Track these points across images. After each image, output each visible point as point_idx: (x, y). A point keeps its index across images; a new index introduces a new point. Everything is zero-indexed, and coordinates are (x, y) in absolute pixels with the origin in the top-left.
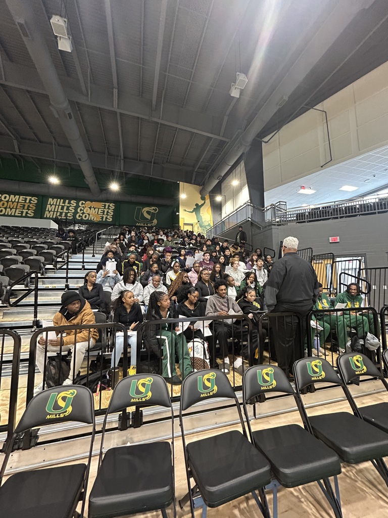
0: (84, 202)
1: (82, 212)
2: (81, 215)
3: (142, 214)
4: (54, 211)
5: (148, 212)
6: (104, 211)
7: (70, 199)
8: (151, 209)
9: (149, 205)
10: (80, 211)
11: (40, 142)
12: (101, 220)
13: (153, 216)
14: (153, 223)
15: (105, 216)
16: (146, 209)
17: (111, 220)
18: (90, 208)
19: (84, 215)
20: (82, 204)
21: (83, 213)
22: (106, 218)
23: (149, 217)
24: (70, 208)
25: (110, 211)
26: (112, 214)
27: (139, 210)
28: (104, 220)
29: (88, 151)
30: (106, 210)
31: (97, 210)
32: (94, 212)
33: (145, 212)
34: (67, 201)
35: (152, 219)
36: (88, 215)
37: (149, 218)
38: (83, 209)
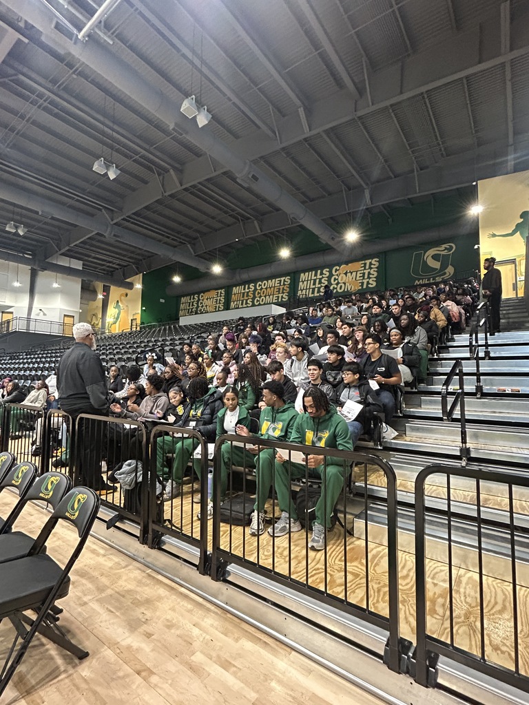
0: (338, 268)
1: (336, 281)
2: (336, 286)
3: (425, 263)
4: (307, 289)
5: (435, 257)
6: (364, 274)
7: (322, 268)
8: (441, 250)
9: (437, 243)
10: (334, 281)
11: (229, 226)
12: (360, 288)
13: (445, 261)
14: (445, 273)
15: (365, 281)
16: (432, 252)
17: (375, 284)
18: (346, 274)
19: (339, 286)
20: (336, 270)
21: (337, 284)
22: (368, 283)
23: (436, 265)
24: (323, 281)
25: (372, 272)
26: (376, 274)
27: (419, 257)
28: (365, 287)
29: (303, 202)
30: (366, 272)
31: (354, 274)
32: (351, 278)
33: (430, 258)
34: (319, 271)
35: (444, 267)
36: (343, 285)
37: (439, 268)
38: (337, 277)
